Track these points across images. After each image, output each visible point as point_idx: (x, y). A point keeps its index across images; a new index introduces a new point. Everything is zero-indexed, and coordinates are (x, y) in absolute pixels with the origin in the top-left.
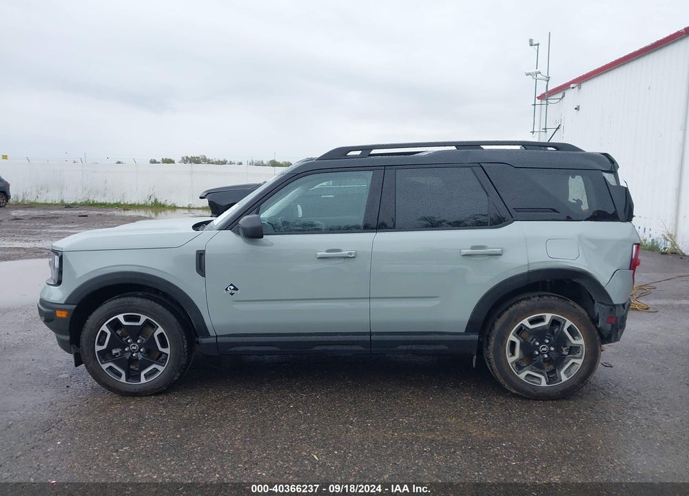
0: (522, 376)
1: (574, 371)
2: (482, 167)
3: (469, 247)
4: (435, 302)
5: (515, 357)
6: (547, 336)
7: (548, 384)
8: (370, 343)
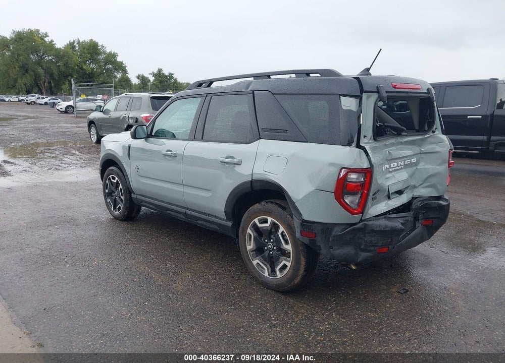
0: (255, 262)
1: (285, 271)
2: (254, 94)
3: (225, 157)
4: (209, 194)
5: (250, 246)
6: (272, 236)
7: (269, 275)
8: (186, 215)
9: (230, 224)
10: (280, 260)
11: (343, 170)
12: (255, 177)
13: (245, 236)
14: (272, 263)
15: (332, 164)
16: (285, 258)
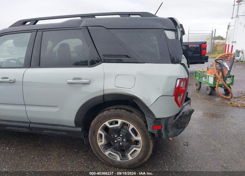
0: (107, 153)
1: (136, 155)
2: (88, 29)
3: (72, 79)
4: (56, 109)
5: (101, 143)
6: (121, 132)
7: (121, 159)
8: (30, 128)
9: (80, 129)
10: (131, 148)
11: (178, 80)
12: (106, 92)
13: (96, 136)
14: (123, 151)
15: (170, 78)
16: (135, 146)
